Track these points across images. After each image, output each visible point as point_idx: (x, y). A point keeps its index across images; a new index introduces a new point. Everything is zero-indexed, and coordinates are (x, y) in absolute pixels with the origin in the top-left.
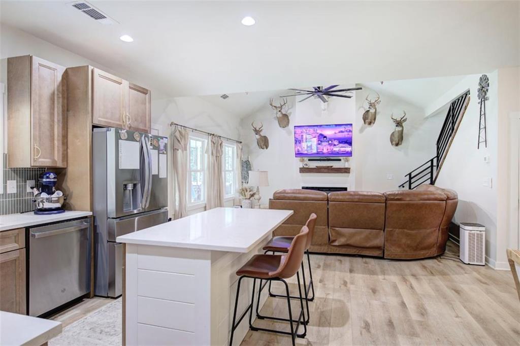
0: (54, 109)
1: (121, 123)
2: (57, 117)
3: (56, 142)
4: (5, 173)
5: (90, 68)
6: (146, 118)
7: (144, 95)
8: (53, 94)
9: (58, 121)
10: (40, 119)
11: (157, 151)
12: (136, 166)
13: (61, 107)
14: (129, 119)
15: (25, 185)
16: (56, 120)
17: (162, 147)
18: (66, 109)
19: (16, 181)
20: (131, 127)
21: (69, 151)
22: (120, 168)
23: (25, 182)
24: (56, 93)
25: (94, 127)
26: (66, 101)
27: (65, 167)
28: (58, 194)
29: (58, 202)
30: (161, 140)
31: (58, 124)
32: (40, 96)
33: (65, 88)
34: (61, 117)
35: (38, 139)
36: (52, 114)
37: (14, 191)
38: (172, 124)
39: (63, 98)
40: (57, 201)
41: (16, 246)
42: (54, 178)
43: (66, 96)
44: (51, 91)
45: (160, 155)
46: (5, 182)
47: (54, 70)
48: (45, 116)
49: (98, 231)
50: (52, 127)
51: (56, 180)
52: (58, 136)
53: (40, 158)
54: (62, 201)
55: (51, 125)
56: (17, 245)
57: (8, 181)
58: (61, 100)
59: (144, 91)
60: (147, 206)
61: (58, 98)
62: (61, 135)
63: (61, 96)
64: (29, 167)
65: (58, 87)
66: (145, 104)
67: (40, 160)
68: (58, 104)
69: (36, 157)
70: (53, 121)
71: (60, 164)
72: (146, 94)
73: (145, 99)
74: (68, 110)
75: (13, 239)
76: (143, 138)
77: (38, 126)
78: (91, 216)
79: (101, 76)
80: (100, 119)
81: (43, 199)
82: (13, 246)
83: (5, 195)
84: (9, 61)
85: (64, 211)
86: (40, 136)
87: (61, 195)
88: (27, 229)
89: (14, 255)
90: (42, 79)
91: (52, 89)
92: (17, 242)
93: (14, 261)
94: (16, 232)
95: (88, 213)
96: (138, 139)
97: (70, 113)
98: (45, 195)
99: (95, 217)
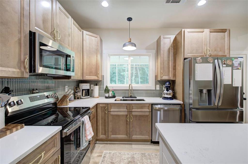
0: (169, 55)
1: (203, 54)
2: (171, 58)
3: (170, 69)
4: (155, 82)
5: (183, 30)
6: (225, 47)
7: (223, 33)
8: (169, 49)
9: (171, 60)
10: (163, 60)
11: (230, 68)
12: (210, 78)
13: (173, 53)
14: (209, 51)
15: (163, 87)
17: (236, 65)
18: (175, 54)
19: (159, 85)
20: (211, 55)
21: (176, 72)
22: (196, 80)
23: (163, 86)
24: (170, 48)
25: (185, 59)
26: (175, 50)
27: (175, 80)
28: (170, 91)
29: (170, 95)
30: (235, 60)
31: (171, 61)
32: (164, 51)
33: (175, 45)
34: (172, 58)
35: (162, 68)
36: (169, 57)
37: (159, 89)
39: (174, 49)
41: (148, 110)
42: (168, 84)
44: (168, 48)
45: (234, 70)
47: (170, 38)
48: (166, 59)
50: (169, 63)
51: (170, 85)
52: (171, 66)
53: (163, 76)
54: (172, 95)
55: (168, 62)
57: (157, 85)
58: (172, 50)
61: (171, 49)
62: (172, 66)
63: (172, 48)
64: (160, 80)
65: (172, 45)
66: (224, 39)
67: (164, 77)
68: (171, 52)
69: (162, 76)
70: (169, 60)
71: (172, 79)
72: (225, 32)
73: (225, 36)
74: (176, 54)
75: (147, 108)
76: (216, 61)
77: (162, 63)
78: (183, 104)
79: (189, 32)
80: (188, 55)
81: (164, 93)
82: (147, 110)
83: (156, 90)
84: (157, 41)
85: (173, 99)
86: (163, 67)
87: (171, 92)
88: (152, 104)
89: (147, 114)
90: (164, 44)
91: (169, 47)
92: (148, 109)
93: (147, 116)
94: (148, 105)
95: (181, 102)
96: (212, 62)
97: (177, 55)
98: (165, 92)
99: (184, 105)
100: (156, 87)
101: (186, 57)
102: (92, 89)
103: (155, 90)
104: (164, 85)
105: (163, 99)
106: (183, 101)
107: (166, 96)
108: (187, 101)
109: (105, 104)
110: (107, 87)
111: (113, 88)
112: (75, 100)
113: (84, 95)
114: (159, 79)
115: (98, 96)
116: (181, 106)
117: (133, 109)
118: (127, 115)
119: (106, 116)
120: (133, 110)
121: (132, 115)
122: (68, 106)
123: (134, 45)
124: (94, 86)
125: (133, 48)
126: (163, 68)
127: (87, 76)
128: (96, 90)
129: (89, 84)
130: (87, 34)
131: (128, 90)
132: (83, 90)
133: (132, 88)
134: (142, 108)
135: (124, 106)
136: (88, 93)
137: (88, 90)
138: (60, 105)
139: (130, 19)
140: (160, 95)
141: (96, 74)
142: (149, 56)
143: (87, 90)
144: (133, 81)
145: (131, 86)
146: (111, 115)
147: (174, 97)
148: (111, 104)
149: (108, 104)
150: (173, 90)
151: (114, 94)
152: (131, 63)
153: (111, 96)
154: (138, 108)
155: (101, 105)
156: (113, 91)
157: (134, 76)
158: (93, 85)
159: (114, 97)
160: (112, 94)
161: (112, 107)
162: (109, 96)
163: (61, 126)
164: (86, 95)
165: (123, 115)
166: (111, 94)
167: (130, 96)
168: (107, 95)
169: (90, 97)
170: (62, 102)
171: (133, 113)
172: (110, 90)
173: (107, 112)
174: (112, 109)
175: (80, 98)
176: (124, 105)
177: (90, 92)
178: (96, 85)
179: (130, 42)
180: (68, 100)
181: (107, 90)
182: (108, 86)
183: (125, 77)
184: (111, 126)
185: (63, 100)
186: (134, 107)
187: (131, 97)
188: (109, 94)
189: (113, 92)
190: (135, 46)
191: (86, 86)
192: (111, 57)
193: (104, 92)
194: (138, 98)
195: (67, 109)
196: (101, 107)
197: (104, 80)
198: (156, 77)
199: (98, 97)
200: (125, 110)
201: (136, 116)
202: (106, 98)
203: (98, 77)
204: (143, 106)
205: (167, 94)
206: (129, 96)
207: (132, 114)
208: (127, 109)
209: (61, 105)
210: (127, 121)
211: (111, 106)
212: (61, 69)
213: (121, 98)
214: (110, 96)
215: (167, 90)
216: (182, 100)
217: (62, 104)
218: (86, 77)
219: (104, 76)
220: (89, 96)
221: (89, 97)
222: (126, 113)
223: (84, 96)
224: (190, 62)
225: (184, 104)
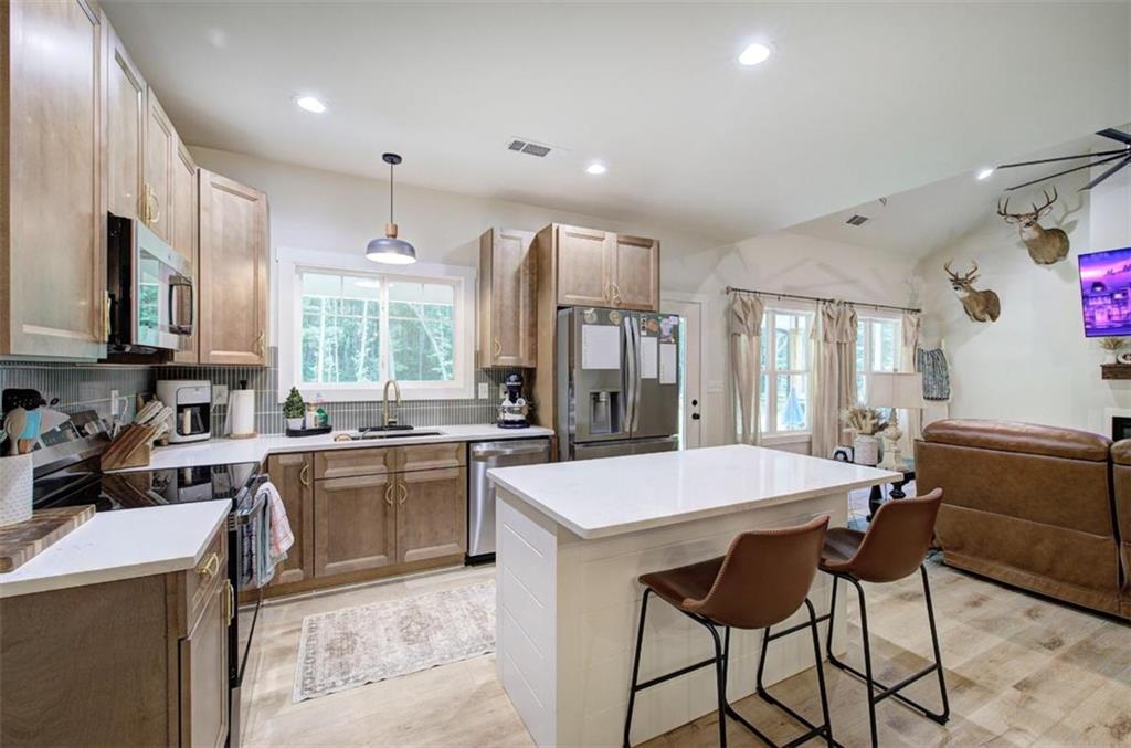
0: (519, 291)
1: (603, 299)
2: (524, 300)
3: (521, 334)
4: (476, 373)
5: (555, 226)
6: (649, 285)
7: (644, 250)
8: (519, 271)
9: (525, 306)
10: (502, 305)
11: (655, 340)
12: (614, 363)
13: (528, 286)
14: (616, 291)
15: (498, 389)
16: (521, 304)
17: (666, 332)
18: (535, 289)
19: (487, 384)
20: (620, 303)
21: (538, 344)
22: (584, 367)
23: (499, 386)
24: (522, 269)
25: (559, 308)
26: (535, 278)
27: (535, 366)
28: (521, 402)
30: (665, 321)
31: (524, 309)
32: (502, 277)
33: (535, 261)
34: (527, 300)
35: (499, 331)
36: (517, 297)
37: (486, 396)
38: (728, 290)
39: (532, 273)
40: (520, 412)
41: (457, 463)
42: (516, 381)
43: (535, 271)
44: (515, 269)
45: (662, 345)
46: (476, 385)
47: (520, 239)
48: (509, 301)
50: (517, 314)
51: (519, 384)
52: (524, 325)
53: (501, 355)
54: (525, 412)
55: (516, 312)
56: (457, 461)
57: (480, 384)
58: (528, 277)
59: (646, 244)
60: (634, 429)
61: (525, 274)
62: (527, 323)
63: (527, 271)
64: (489, 366)
65: (525, 259)
66: (648, 264)
67: (502, 358)
68: (524, 282)
69: (496, 354)
70: (518, 307)
71: (526, 363)
72: (649, 247)
73: (648, 256)
74: (537, 289)
75: (454, 454)
76: (627, 320)
77: (499, 314)
78: (553, 436)
79: (569, 234)
80: (568, 296)
81: (504, 408)
82: (452, 462)
83: (477, 400)
84: (482, 238)
85: (528, 426)
86: (501, 327)
87: (524, 403)
88: (469, 443)
89: (454, 473)
90: (505, 254)
91: (517, 265)
92: (457, 458)
93: (454, 481)
94: (457, 445)
95: (550, 432)
96: (617, 322)
97: (539, 293)
98: (507, 403)
99: (558, 439)
100: (477, 392)
101: (562, 302)
102: (219, 403)
103: (475, 400)
104: (502, 385)
105: (499, 426)
106: (556, 427)
107: (509, 417)
108: (564, 427)
109: (301, 455)
110: (294, 392)
111: (319, 395)
112: (157, 448)
113: (188, 429)
114: (488, 364)
115: (251, 431)
116: (550, 442)
117: (406, 462)
118: (385, 486)
119: (307, 495)
120: (409, 466)
121: (405, 484)
122: (152, 466)
123: (407, 248)
124: (229, 389)
125: (406, 260)
126: (498, 330)
127: (215, 350)
128: (244, 405)
129: (206, 384)
130: (214, 185)
131: (378, 402)
132: (181, 409)
133: (397, 394)
134: (437, 458)
135: (375, 455)
136: (205, 419)
137: (205, 408)
138: (113, 465)
139: (392, 158)
140: (491, 416)
141: (255, 343)
142: (455, 286)
143: (197, 410)
145: (391, 386)
146: (326, 490)
147: (532, 419)
148: (326, 454)
149: (313, 452)
150: (530, 398)
151: (326, 418)
152: (390, 298)
153: (313, 427)
154: (422, 460)
155: (283, 460)
156: (321, 407)
158: (226, 387)
159: (326, 430)
160: (316, 418)
161: (330, 464)
162: (304, 428)
164: (195, 429)
165: (370, 488)
166: (312, 418)
167: (390, 423)
168: (296, 424)
169: (214, 435)
170: (122, 452)
171: (408, 477)
172: (308, 404)
173: (308, 483)
174: (329, 471)
175: (165, 442)
176: (374, 451)
177: (212, 415)
178: (244, 388)
179: (394, 236)
180: (150, 444)
181: (295, 405)
182: (301, 387)
184: (326, 531)
185: (127, 447)
186: (409, 457)
187: (391, 426)
188: (304, 422)
189: (320, 411)
190: (412, 251)
191: (196, 392)
193: (281, 412)
194: (417, 429)
195: (148, 475)
196: (286, 467)
197: (276, 366)
198: (479, 356)
199: (252, 436)
200: (381, 467)
201: (417, 484)
202: (292, 433)
203: (259, 353)
204: (438, 449)
205: (511, 410)
206: (386, 424)
207: (402, 478)
208: (385, 464)
209: (115, 466)
210: (386, 505)
211: (325, 460)
212: (156, 324)
213: (355, 432)
214: (310, 425)
215: (513, 400)
216: (551, 425)
217: (122, 463)
218: (213, 353)
219: (276, 350)
220: (207, 431)
221: (207, 435)
222: (384, 480)
223: (190, 434)
224: (571, 317)
225: (557, 436)
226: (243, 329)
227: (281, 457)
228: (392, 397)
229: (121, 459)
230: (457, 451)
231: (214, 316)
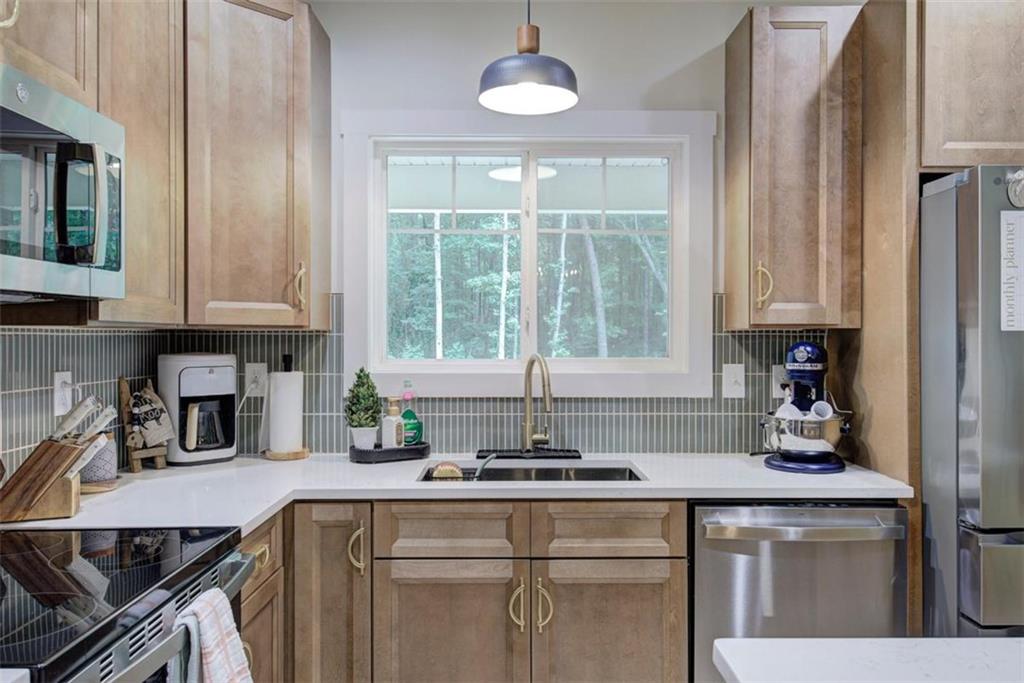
0: (817, 149)
2: (831, 167)
3: (823, 249)
4: (717, 343)
8: (817, 99)
9: (831, 182)
10: (774, 186)
13: (840, 136)
15: (768, 378)
16: (823, 181)
18: (860, 138)
19: (743, 366)
21: (865, 273)
22: (1004, 328)
23: (768, 370)
24: (824, 95)
25: (925, 178)
26: (858, 115)
27: (857, 325)
28: (823, 411)
29: (820, 437)
31: (831, 192)
32: (775, 119)
33: (855, 74)
34: (838, 170)
35: (766, 243)
36: (811, 163)
37: (740, 392)
40: (819, 430)
41: (660, 546)
42: (809, 360)
43: (858, 97)
44: (808, 95)
46: (717, 368)
47: (819, 26)
48: (791, 174)
49: (933, 564)
50: (811, 204)
51: (819, 367)
52: (830, 229)
53: (772, 299)
54: (834, 434)
55: (808, 200)
56: (665, 544)
57: (724, 366)
58: (839, 114)
61: (831, 109)
62: (838, 226)
63: (839, 101)
64: (746, 327)
65: (833, 73)
67: (775, 306)
68: (830, 128)
69: (761, 299)
70: (814, 186)
71: (834, 317)
74: (864, 144)
75: (658, 527)
77: (768, 207)
78: (912, 502)
80: (950, 145)
81: (779, 421)
82: (657, 545)
83: (717, 400)
84: (728, 44)
85: (840, 468)
86: (773, 239)
87: (829, 414)
88: (693, 504)
89: (659, 572)
90: (782, 65)
91: (814, 89)
92: (665, 536)
93: (660, 586)
94: (664, 508)
95: (899, 488)
97: (870, 147)
98: (788, 412)
99: (924, 507)
100: (717, 383)
101: (932, 160)
102: (253, 395)
103: (713, 400)
104: (775, 368)
105: (768, 462)
106: (916, 476)
107: (792, 443)
108: (941, 478)
109: (350, 507)
110: (362, 378)
111: (407, 385)
112: (126, 476)
113: (192, 441)
114: (742, 321)
115: (299, 448)
116: (901, 519)
117: (552, 536)
118: (510, 586)
119: (361, 589)
120: (556, 546)
121: (549, 584)
122: (78, 521)
123: (558, 73)
124: (269, 371)
125: (557, 99)
126: (768, 243)
127: (215, 299)
128: (285, 399)
129: (228, 361)
131: (515, 399)
132: (185, 403)
133: (546, 384)
134: (620, 533)
135: (490, 518)
136: (226, 424)
137: (226, 403)
138: (11, 513)
140: (750, 439)
141: (287, 289)
142: (672, 154)
143: (214, 406)
144: (556, 334)
145: (536, 370)
146: (395, 581)
147: (850, 452)
148: (395, 507)
149: (371, 502)
150: (845, 401)
151: (419, 427)
152: (540, 207)
153: (395, 446)
154: (589, 534)
155: (317, 513)
156: (412, 407)
157: (560, 299)
158: (265, 366)
159: (416, 450)
160: (399, 426)
161: (404, 527)
162: (378, 446)
163: (26, 672)
164: (207, 441)
165: (479, 587)
166: (392, 430)
167: (536, 443)
168: (365, 439)
169: (240, 452)
170: (26, 490)
171: (558, 571)
172: (386, 399)
173: (361, 565)
174: (400, 543)
175: (160, 461)
176: (488, 507)
177: (237, 414)
178: (288, 369)
179: (534, 50)
180: (74, 476)
181: (365, 404)
182: (374, 369)
183: (498, 307)
184: (395, 664)
185: (34, 480)
186: (559, 527)
187: (540, 450)
188: (379, 434)
189: (408, 415)
190: (569, 80)
191: (207, 376)
192: (392, 159)
193: (342, 414)
194: (590, 459)
195: (68, 543)
196: (324, 527)
197: (340, 328)
198: (721, 305)
199: (296, 456)
200: (498, 544)
201: (577, 589)
202: (360, 457)
203: (297, 306)
204: (622, 517)
205: (798, 429)
206: (529, 446)
207: (545, 573)
208: (509, 537)
209: (18, 514)
210: (510, 626)
211: (395, 518)
212: (18, 244)
213: (469, 459)
214: (390, 442)
215: (803, 402)
216: (905, 473)
217: (27, 510)
218: (212, 305)
219: (340, 297)
220: (229, 443)
221: (232, 451)
222: (502, 571)
223: (197, 449)
224: (966, 197)
225: (921, 504)
226: (266, 259)
227: (315, 507)
228: (537, 392)
229: (25, 502)
230: (666, 519)
231: (215, 238)
